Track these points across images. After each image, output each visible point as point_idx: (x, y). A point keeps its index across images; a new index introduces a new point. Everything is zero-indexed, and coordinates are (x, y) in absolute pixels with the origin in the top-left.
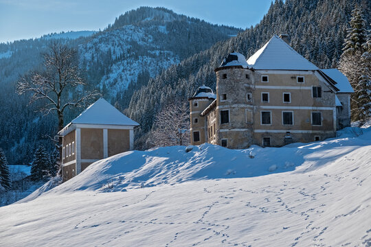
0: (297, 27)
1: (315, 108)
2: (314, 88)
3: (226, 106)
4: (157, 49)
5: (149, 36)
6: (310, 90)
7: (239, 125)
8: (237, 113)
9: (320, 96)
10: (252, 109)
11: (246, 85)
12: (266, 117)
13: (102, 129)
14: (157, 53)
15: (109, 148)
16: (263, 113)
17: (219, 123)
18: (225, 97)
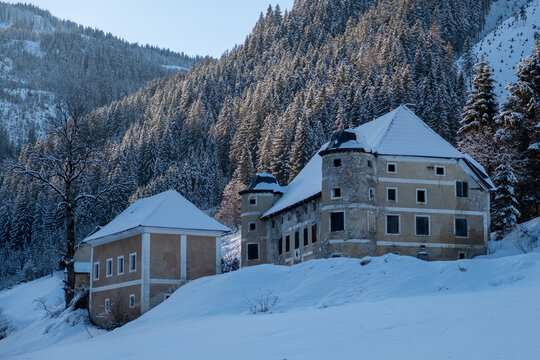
0: (314, 63)
1: (459, 212)
2: (458, 184)
3: (340, 206)
4: (22, 86)
5: (7, 60)
6: (452, 186)
7: (358, 234)
8: (356, 217)
9: (466, 195)
10: (375, 210)
11: (368, 176)
12: (393, 224)
13: (179, 236)
14: (23, 93)
15: (187, 263)
16: (389, 217)
17: (327, 230)
18: (337, 193)
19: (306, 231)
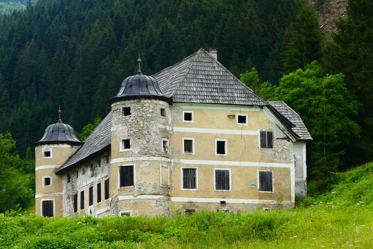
1: (263, 164)
2: (262, 134)
3: (130, 159)
6: (255, 137)
7: (151, 189)
8: (147, 170)
9: (270, 146)
10: (169, 163)
11: (161, 126)
12: (189, 177)
16: (184, 170)
17: (116, 186)
18: (127, 144)
19: (99, 185)
